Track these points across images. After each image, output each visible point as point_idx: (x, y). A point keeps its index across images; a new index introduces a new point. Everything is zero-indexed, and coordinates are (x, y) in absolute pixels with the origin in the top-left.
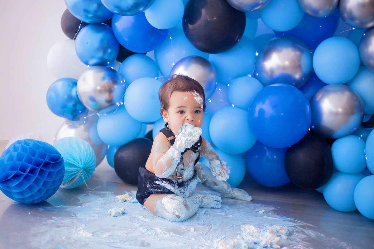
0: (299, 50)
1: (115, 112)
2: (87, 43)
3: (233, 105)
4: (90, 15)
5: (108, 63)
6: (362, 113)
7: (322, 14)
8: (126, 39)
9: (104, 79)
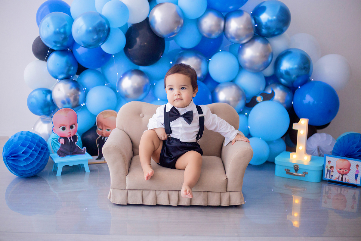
0: (200, 58)
1: (79, 110)
2: (58, 64)
3: (159, 99)
4: (58, 45)
5: (72, 77)
6: (245, 99)
7: (214, 36)
8: (84, 60)
9: (71, 88)
